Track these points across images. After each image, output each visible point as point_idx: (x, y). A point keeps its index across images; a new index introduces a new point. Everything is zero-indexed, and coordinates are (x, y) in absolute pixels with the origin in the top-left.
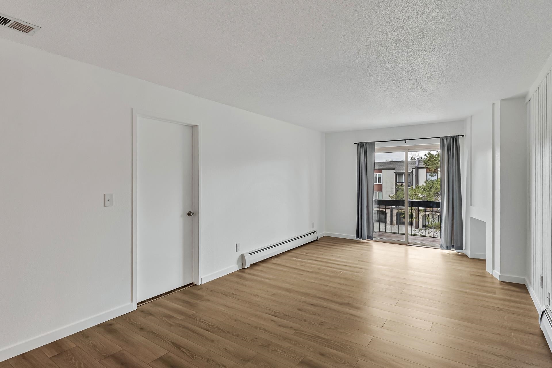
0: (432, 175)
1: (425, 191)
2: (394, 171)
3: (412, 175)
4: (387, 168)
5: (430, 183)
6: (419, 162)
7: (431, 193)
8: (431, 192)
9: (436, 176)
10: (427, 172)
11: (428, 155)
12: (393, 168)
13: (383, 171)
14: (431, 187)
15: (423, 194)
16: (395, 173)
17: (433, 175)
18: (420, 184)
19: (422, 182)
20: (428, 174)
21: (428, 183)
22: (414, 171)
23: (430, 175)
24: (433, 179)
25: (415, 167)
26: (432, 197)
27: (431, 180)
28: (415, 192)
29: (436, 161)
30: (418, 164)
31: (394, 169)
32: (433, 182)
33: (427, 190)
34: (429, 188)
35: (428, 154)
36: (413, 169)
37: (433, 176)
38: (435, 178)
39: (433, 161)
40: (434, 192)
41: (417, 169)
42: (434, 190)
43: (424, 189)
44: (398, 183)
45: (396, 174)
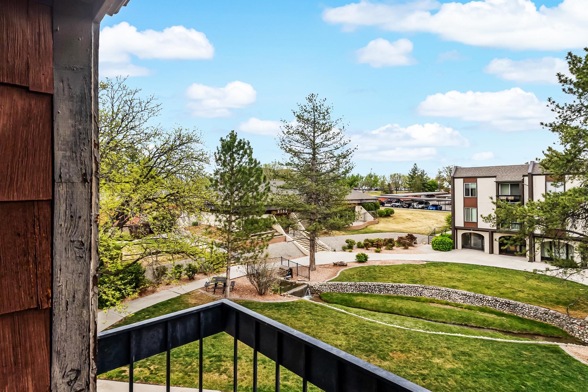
0: (556, 185)
1: (543, 210)
2: (494, 179)
3: (523, 185)
4: (485, 175)
5: (552, 197)
6: (534, 166)
7: (554, 214)
8: (555, 212)
9: (563, 186)
10: (547, 181)
11: (547, 153)
12: (493, 175)
13: (478, 179)
14: (553, 205)
15: (538, 215)
16: (496, 182)
17: (558, 184)
18: (535, 200)
19: (539, 197)
20: (549, 184)
21: (548, 197)
22: (526, 179)
23: (552, 185)
24: (557, 192)
25: (527, 174)
26: (556, 221)
27: (554, 193)
28: (524, 212)
29: (563, 160)
30: (533, 169)
31: (495, 177)
32: (557, 195)
33: (546, 208)
34: (550, 206)
35: (548, 150)
36: (524, 176)
37: (558, 187)
38: (560, 190)
39: (556, 161)
40: (560, 212)
41: (531, 176)
42: (560, 208)
43: (542, 207)
44: (501, 196)
45: (498, 183)
